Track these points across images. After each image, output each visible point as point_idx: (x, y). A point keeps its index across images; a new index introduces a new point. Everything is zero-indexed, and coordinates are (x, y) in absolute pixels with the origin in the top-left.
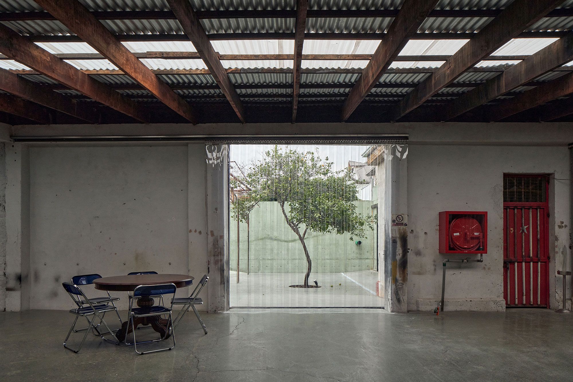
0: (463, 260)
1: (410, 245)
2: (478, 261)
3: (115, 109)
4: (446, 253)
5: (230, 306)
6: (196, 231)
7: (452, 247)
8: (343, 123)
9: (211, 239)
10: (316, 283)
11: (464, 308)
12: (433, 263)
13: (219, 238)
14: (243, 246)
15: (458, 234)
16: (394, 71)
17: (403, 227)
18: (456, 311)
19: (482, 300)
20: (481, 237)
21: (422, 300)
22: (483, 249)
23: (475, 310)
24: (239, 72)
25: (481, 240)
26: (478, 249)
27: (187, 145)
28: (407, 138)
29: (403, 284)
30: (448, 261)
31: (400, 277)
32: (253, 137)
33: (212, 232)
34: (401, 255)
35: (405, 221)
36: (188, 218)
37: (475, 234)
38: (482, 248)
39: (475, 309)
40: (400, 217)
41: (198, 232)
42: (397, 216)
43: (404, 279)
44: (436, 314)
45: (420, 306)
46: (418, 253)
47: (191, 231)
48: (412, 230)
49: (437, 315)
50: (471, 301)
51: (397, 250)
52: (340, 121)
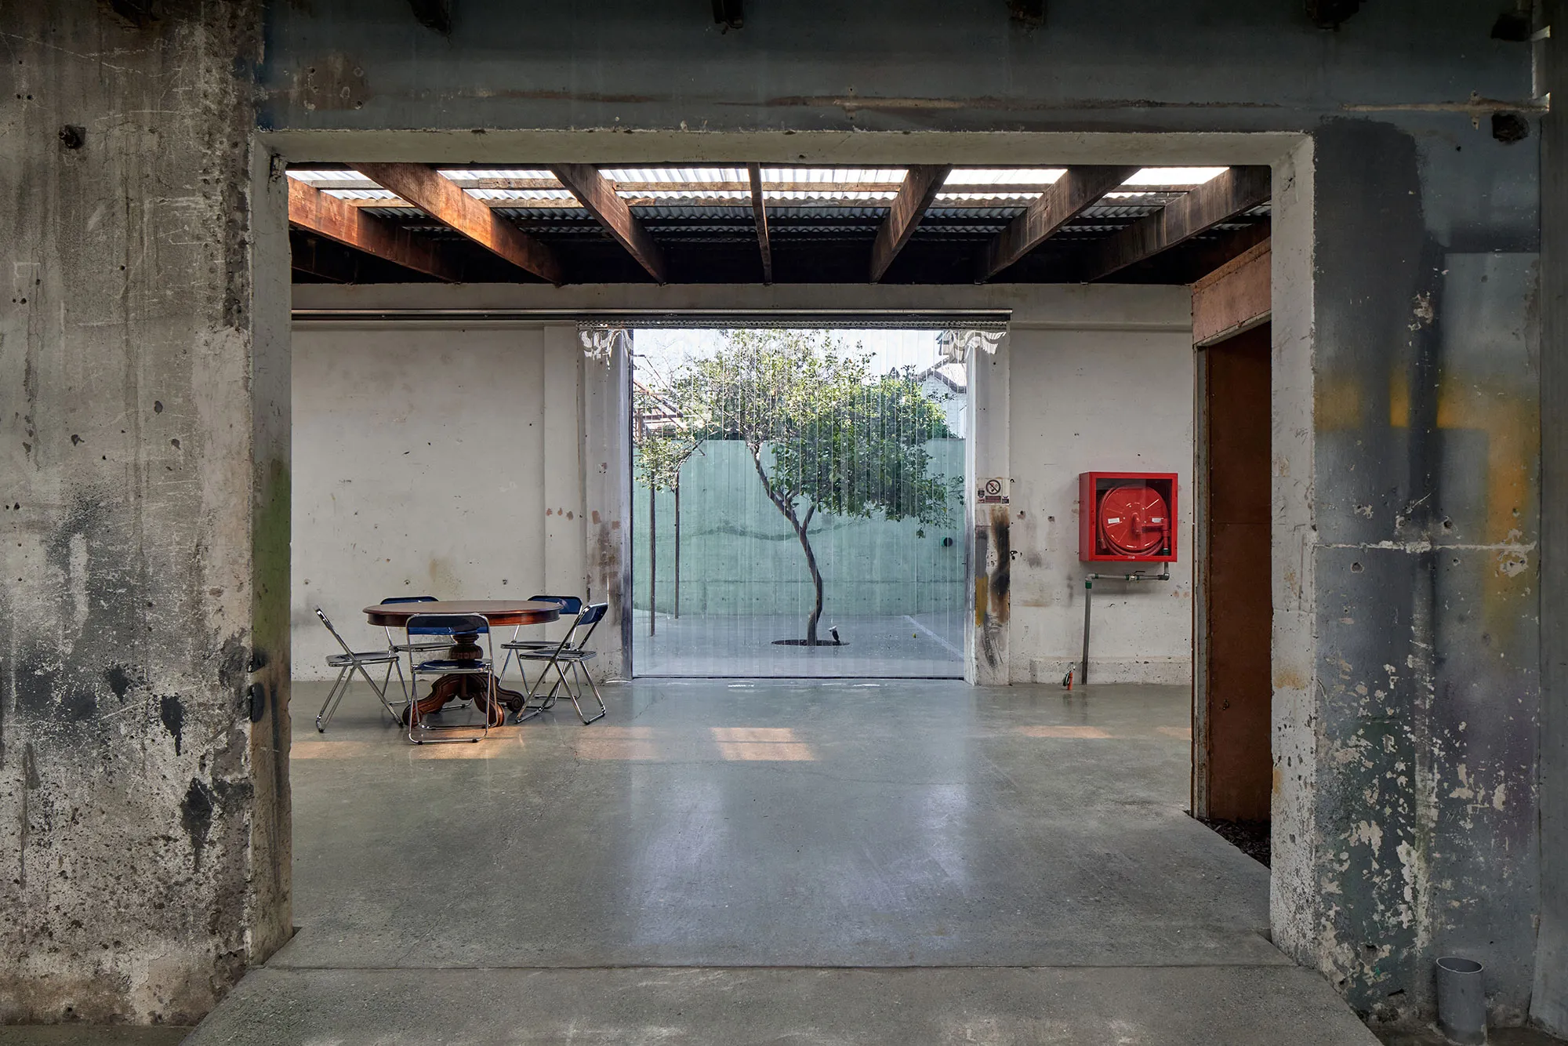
0: (1128, 576)
1: (1016, 542)
2: (1161, 578)
3: (401, 264)
4: (1091, 559)
5: (634, 675)
6: (560, 512)
7: (1105, 547)
8: (875, 285)
9: (593, 529)
10: (835, 634)
11: (1130, 678)
12: (1066, 582)
13: (610, 526)
14: (665, 548)
15: (1117, 520)
16: (953, 204)
17: (1001, 505)
18: (1115, 684)
19: (1170, 660)
20: (1166, 527)
21: (1041, 660)
22: (1170, 553)
23: (1154, 682)
24: (652, 204)
25: (1165, 534)
26: (1160, 553)
27: (541, 328)
28: (1007, 317)
29: (1000, 626)
30: (1097, 578)
31: (994, 610)
32: (679, 315)
33: (595, 514)
34: (996, 564)
35: (1006, 492)
36: (543, 483)
37: (1153, 520)
38: (1166, 551)
39: (1157, 681)
40: (995, 483)
41: (565, 514)
42: (988, 483)
43: (1003, 616)
44: (1066, 687)
45: (1039, 674)
46: (1035, 561)
47: (549, 512)
48: (1022, 512)
49: (1068, 689)
50: (1146, 663)
51: (989, 554)
52: (867, 279)
